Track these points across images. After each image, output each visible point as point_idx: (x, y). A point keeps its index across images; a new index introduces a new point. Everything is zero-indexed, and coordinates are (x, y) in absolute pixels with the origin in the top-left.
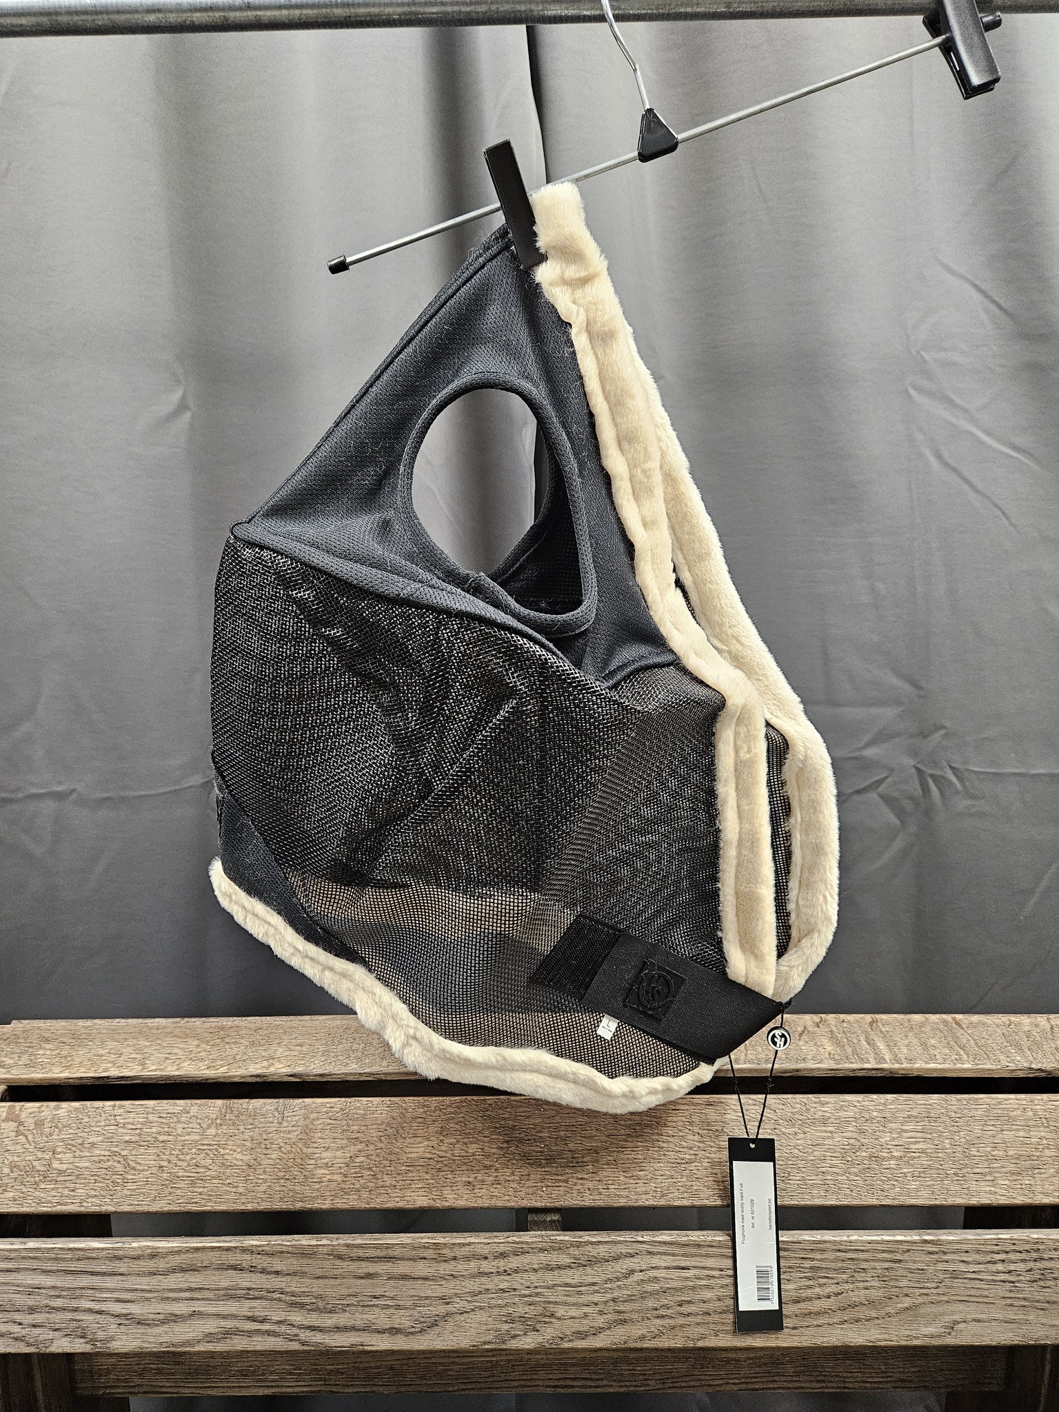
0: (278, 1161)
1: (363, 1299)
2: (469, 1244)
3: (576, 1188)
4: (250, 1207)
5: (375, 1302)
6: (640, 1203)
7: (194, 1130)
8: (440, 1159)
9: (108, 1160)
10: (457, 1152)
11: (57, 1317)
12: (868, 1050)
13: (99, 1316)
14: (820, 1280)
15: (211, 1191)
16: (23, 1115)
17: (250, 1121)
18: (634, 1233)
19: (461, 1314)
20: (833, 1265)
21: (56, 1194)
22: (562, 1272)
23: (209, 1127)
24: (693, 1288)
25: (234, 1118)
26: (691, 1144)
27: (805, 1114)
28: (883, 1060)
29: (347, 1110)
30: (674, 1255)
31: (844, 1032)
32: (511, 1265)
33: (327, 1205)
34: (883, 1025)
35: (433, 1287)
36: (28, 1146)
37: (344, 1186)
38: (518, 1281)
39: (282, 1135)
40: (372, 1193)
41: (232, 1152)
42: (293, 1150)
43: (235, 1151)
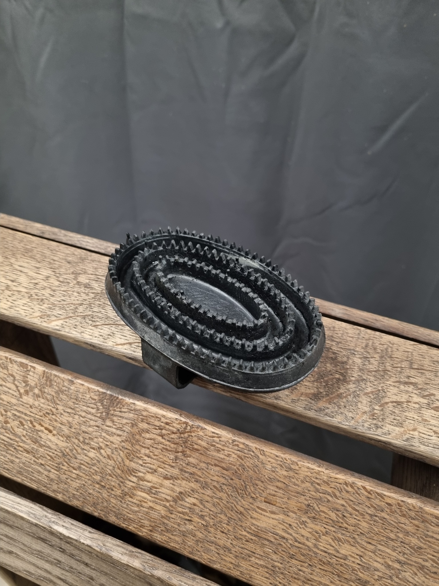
0: (95, 461)
4: (60, 497)
8: (297, 544)
10: (322, 545)
15: (24, 463)
17: (70, 403)
23: (27, 392)
25: (53, 394)
29: (186, 435)
33: (143, 533)
37: (166, 521)
39: (104, 434)
40: (199, 543)
41: (47, 432)
42: (113, 455)
43: (50, 431)
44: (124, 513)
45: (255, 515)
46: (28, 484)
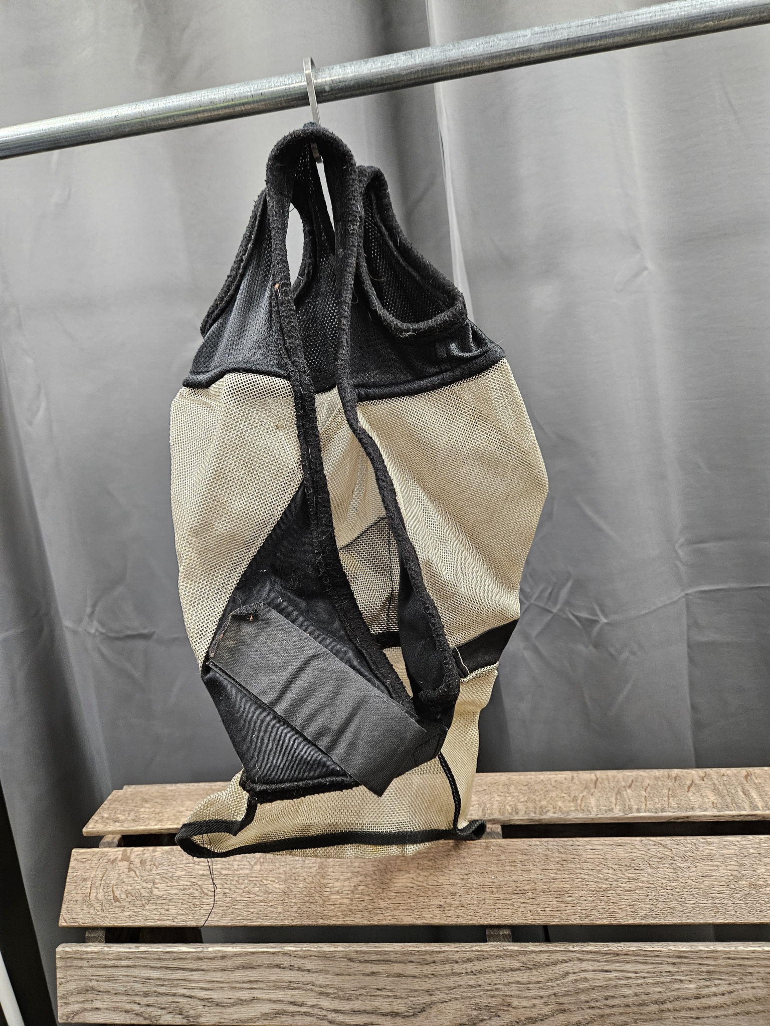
0: (304, 889)
1: (370, 990)
2: (444, 952)
3: (520, 910)
4: (286, 923)
5: (379, 993)
6: (570, 922)
7: (246, 866)
8: (419, 888)
9: (189, 889)
10: (430, 882)
11: (163, 1000)
12: (744, 799)
13: (190, 999)
14: (715, 981)
15: (260, 911)
16: (133, 856)
18: (567, 944)
19: (442, 1003)
20: (725, 970)
21: (156, 913)
22: (514, 973)
23: (256, 864)
24: (616, 986)
26: (607, 876)
27: (695, 852)
28: (756, 807)
30: (598, 961)
31: (724, 784)
32: (475, 968)
33: (339, 922)
34: (756, 778)
35: (419, 983)
36: (136, 879)
37: (351, 907)
38: (482, 979)
39: (306, 870)
40: (371, 913)
41: (272, 883)
42: (314, 881)
43: (274, 882)
44: (327, 914)
45: (395, 881)
46: (266, 923)
